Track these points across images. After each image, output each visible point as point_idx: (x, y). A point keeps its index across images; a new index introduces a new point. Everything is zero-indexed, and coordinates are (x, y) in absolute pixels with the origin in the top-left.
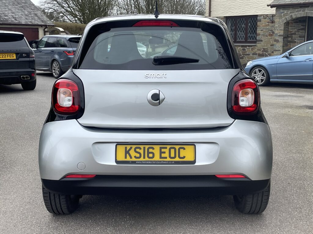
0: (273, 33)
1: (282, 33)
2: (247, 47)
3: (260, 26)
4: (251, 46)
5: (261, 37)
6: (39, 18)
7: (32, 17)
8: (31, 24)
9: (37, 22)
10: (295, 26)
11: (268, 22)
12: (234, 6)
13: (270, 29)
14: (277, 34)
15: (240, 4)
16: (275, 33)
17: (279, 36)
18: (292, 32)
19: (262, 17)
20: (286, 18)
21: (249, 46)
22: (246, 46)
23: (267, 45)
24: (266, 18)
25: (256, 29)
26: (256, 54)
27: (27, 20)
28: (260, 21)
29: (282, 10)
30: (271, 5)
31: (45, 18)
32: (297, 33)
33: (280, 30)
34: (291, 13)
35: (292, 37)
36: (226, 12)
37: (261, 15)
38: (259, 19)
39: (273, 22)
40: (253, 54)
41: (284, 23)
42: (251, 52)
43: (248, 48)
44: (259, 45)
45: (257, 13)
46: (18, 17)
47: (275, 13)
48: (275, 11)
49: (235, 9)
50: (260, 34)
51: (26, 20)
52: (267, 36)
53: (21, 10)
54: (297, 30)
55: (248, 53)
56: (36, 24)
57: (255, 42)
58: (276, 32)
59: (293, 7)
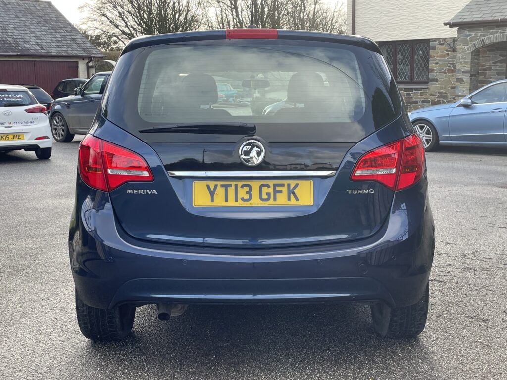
0: (455, 67)
1: (468, 68)
2: (414, 91)
3: (434, 57)
4: (420, 89)
5: (435, 74)
6: (79, 45)
7: (68, 44)
8: (66, 54)
9: (75, 52)
10: (490, 57)
11: (447, 51)
12: (392, 25)
13: (449, 61)
14: (460, 69)
15: (401, 22)
16: (457, 68)
17: (464, 72)
18: (485, 65)
19: (437, 42)
20: (474, 44)
21: (416, 89)
22: (412, 89)
23: (445, 87)
24: (443, 44)
25: (428, 61)
26: (428, 102)
27: (60, 49)
28: (434, 48)
29: (468, 31)
30: (450, 23)
31: (89, 45)
32: (493, 68)
33: (465, 63)
34: (481, 35)
35: (485, 74)
36: (379, 34)
37: (435, 40)
38: (432, 45)
39: (454, 50)
40: (423, 102)
41: (472, 53)
42: (418, 98)
43: (415, 93)
44: (432, 87)
45: (429, 35)
46: (45, 44)
47: (456, 36)
48: (456, 33)
49: (394, 29)
50: (434, 69)
51: (58, 49)
52: (445, 73)
53: (50, 33)
54: (493, 63)
55: (414, 100)
56: (74, 55)
57: (426, 83)
58: (459, 66)
59: (486, 26)
